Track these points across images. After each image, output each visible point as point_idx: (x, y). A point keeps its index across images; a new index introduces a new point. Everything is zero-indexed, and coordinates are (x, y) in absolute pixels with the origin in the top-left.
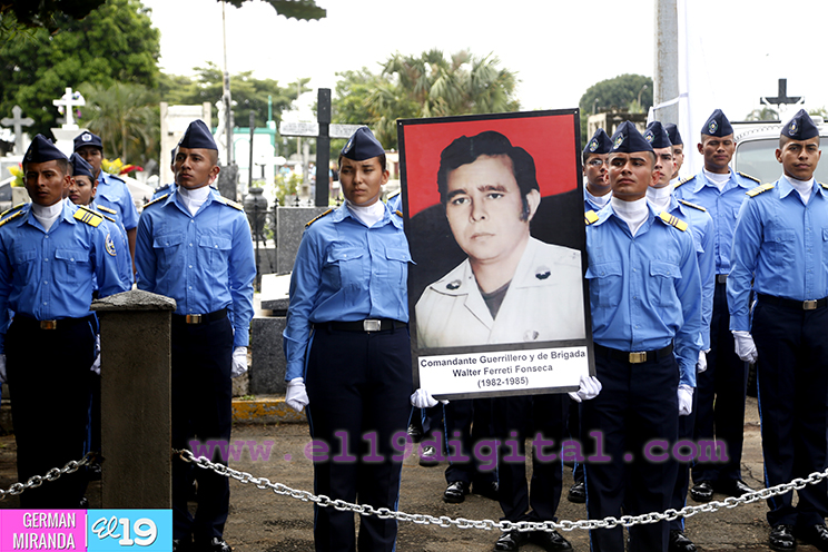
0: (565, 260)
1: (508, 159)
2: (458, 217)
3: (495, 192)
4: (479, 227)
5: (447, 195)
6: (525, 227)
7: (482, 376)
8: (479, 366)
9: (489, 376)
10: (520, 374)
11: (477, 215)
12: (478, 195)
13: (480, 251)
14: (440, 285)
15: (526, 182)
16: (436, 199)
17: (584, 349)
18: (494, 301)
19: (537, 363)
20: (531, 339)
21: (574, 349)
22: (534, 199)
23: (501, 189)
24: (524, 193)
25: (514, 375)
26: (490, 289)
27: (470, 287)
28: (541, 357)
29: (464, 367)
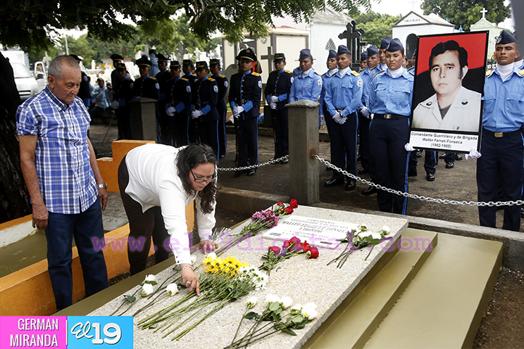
0: (474, 97)
1: (457, 52)
2: (435, 76)
3: (450, 66)
4: (442, 81)
5: (432, 66)
6: (460, 81)
7: (433, 142)
8: (433, 138)
9: (436, 143)
10: (448, 143)
11: (442, 76)
12: (443, 67)
13: (441, 91)
14: (424, 103)
15: (463, 63)
16: (428, 68)
17: (477, 137)
18: (443, 112)
19: (456, 140)
20: (456, 130)
21: (473, 136)
22: (465, 70)
23: (453, 65)
24: (462, 66)
25: (446, 143)
26: (442, 107)
27: (435, 105)
28: (459, 137)
29: (427, 138)
